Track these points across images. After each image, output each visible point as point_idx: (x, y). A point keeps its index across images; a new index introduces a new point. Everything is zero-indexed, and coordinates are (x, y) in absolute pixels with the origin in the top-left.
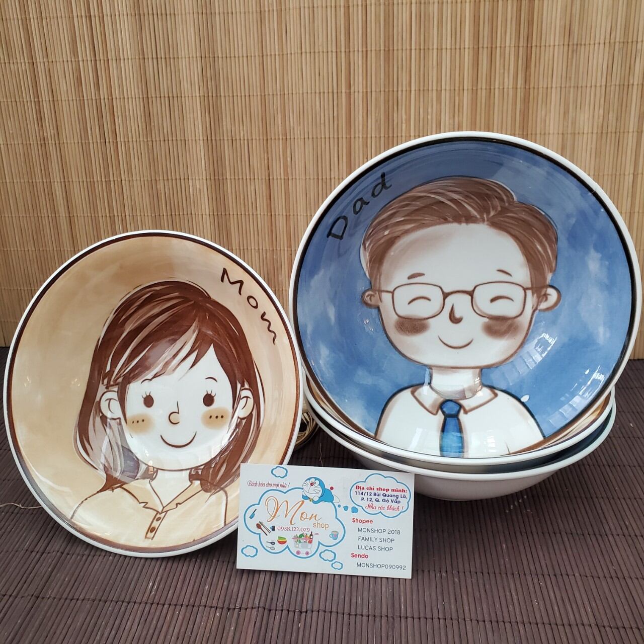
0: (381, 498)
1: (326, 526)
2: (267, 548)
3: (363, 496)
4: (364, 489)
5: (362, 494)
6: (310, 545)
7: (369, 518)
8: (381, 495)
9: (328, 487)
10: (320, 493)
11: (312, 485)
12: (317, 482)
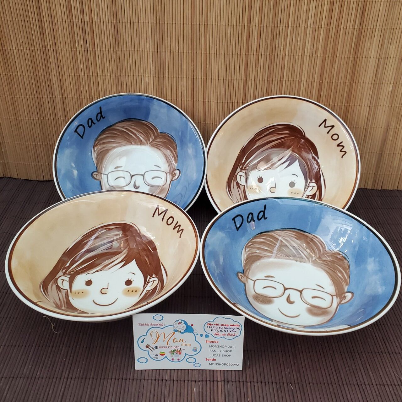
0: (223, 330)
1: (190, 345)
2: (153, 358)
3: (212, 329)
4: (212, 325)
5: (211, 327)
6: (180, 355)
7: (217, 340)
8: (224, 328)
9: (189, 324)
10: (185, 328)
11: (179, 323)
12: (183, 322)
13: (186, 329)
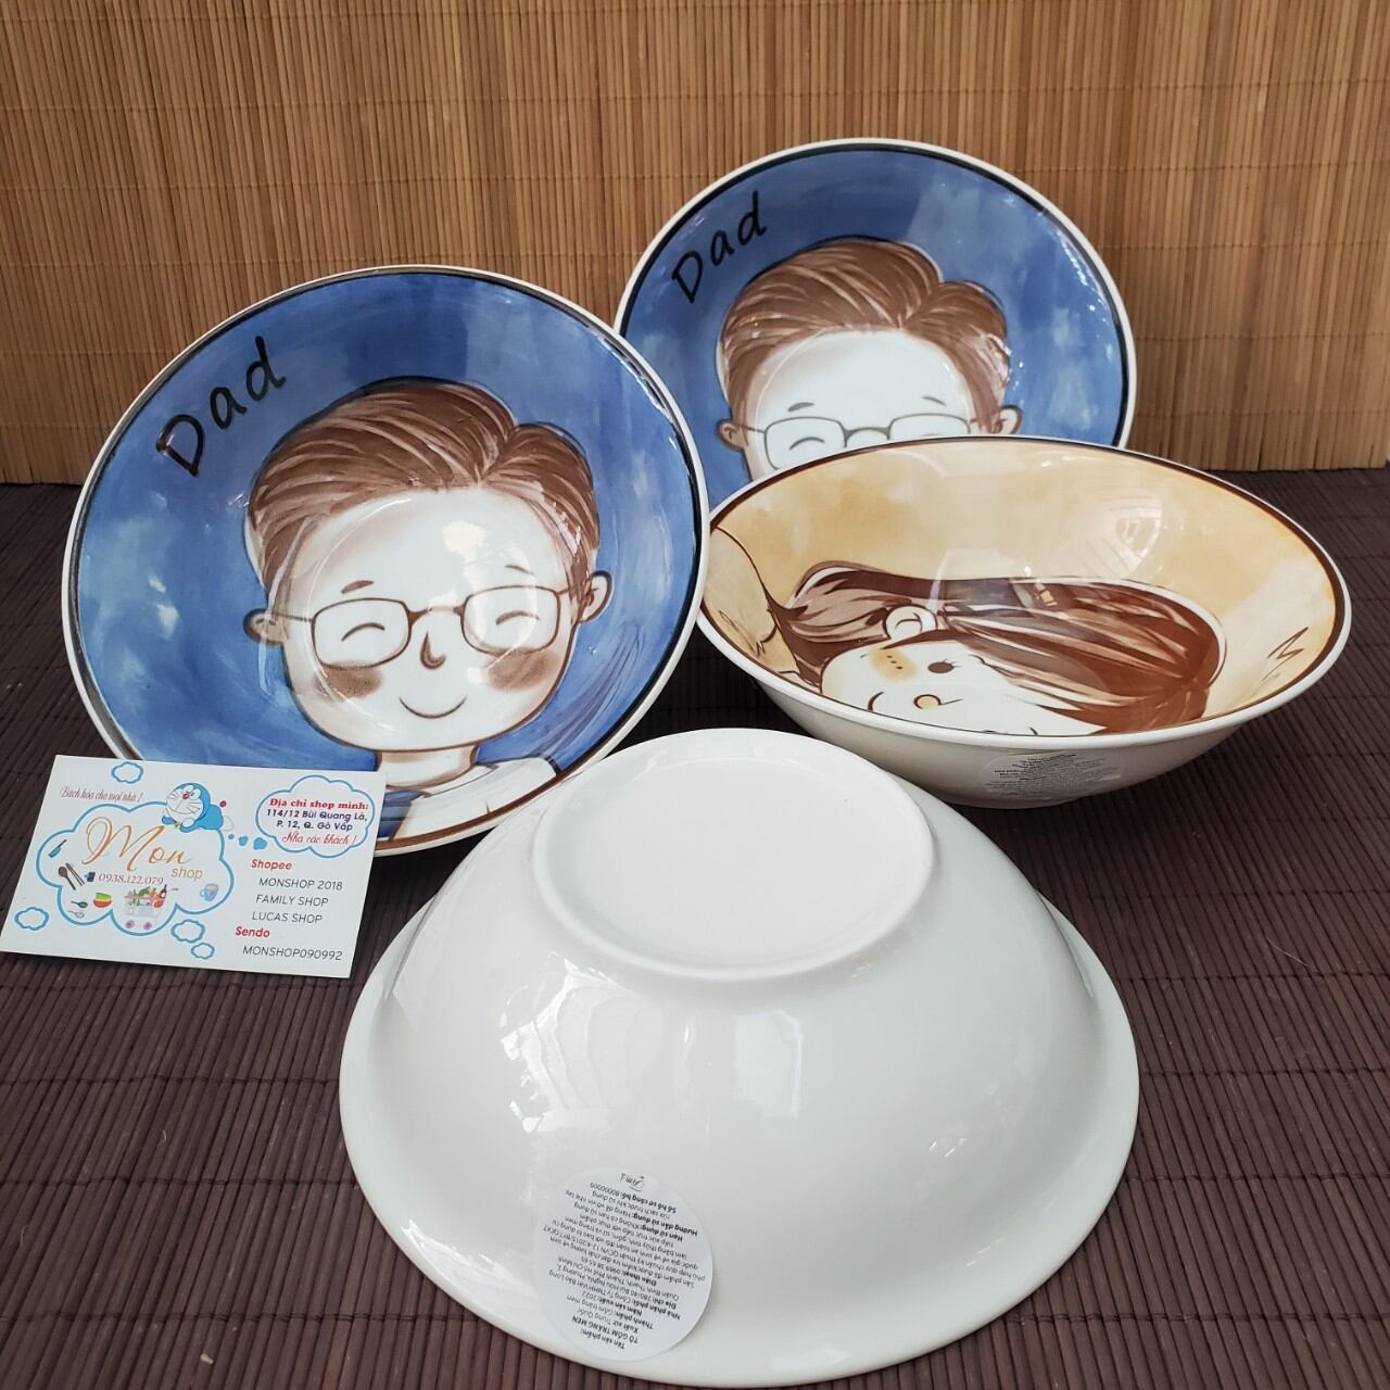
0: (315, 821)
1: (196, 875)
2: (69, 915)
3: (281, 818)
4: (285, 804)
5: (280, 814)
6: (156, 911)
7: (284, 858)
8: (318, 814)
9: (215, 801)
10: (199, 813)
11: (185, 797)
12: (197, 792)
13: (199, 819)
